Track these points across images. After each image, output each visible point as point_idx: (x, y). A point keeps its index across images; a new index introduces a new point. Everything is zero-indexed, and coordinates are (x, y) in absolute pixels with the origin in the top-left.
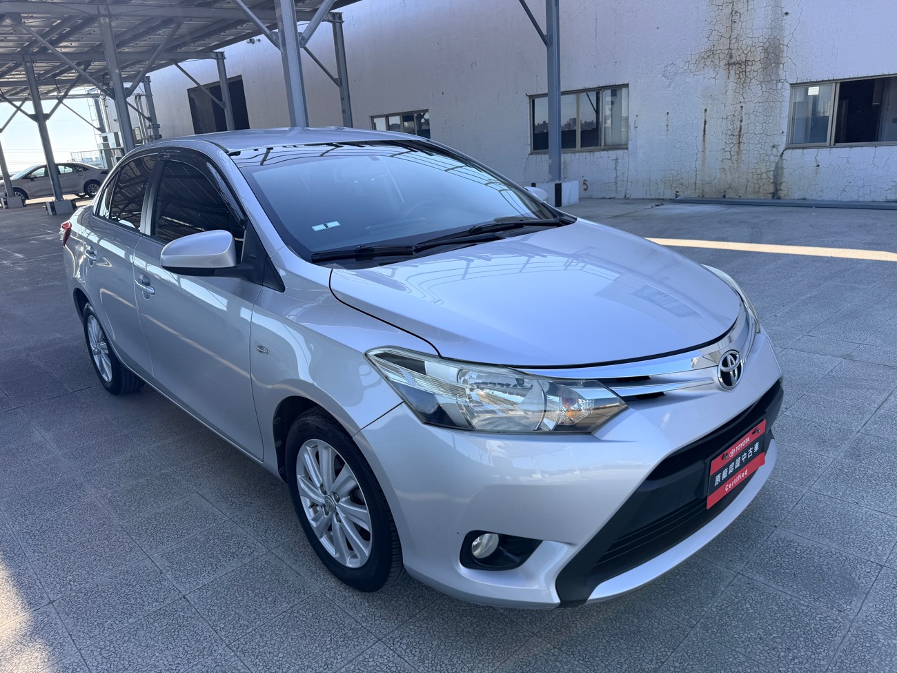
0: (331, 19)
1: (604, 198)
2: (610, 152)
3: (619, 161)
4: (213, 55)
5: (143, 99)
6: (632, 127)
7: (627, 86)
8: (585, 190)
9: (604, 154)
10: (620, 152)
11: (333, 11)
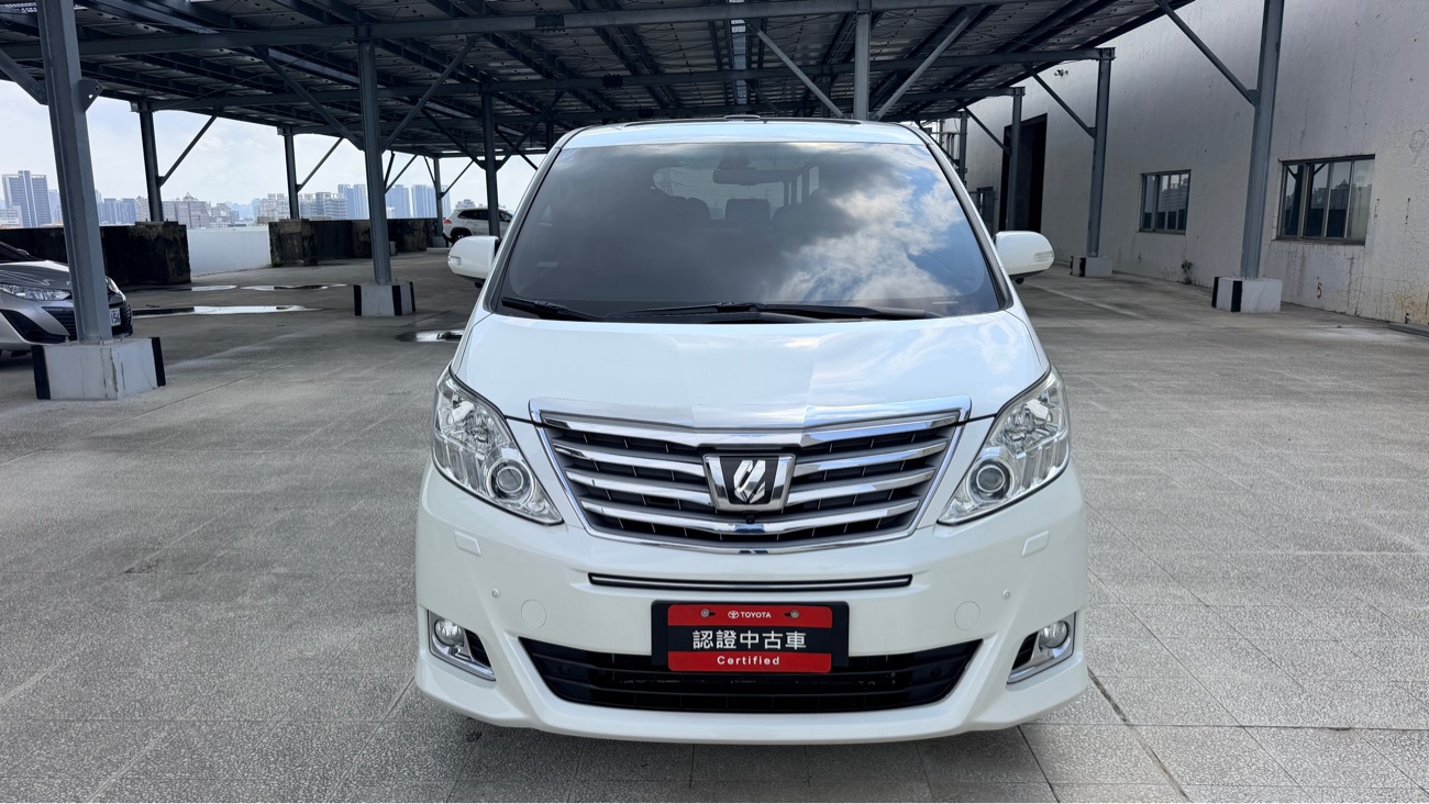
0: (1098, 56)
1: (1335, 312)
2: (1347, 247)
3: (1355, 261)
4: (1010, 92)
5: (957, 137)
6: (1372, 215)
7: (1372, 157)
8: (1319, 297)
9: (1341, 249)
10: (1357, 249)
11: (1099, 47)
